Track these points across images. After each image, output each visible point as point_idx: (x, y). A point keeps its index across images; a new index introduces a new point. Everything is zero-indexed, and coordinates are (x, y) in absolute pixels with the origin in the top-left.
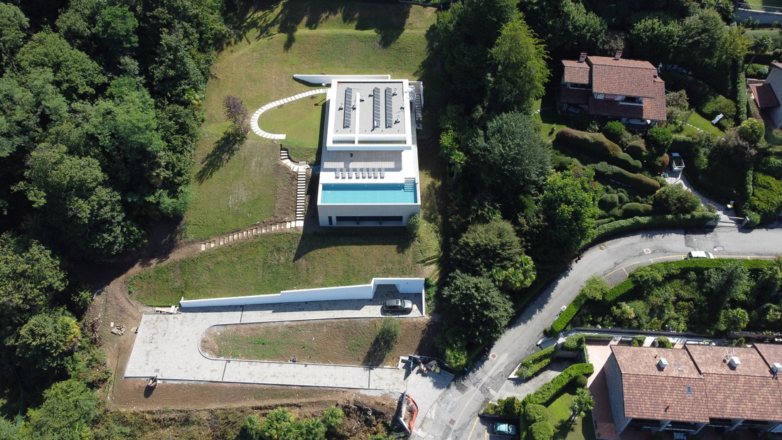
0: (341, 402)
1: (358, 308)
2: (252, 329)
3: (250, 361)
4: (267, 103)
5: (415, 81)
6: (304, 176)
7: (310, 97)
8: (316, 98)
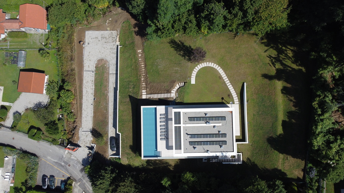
0: (77, 120)
2: (106, 80)
3: (94, 80)
4: (223, 69)
5: (243, 158)
6: (168, 97)
7: (230, 94)
8: (229, 98)
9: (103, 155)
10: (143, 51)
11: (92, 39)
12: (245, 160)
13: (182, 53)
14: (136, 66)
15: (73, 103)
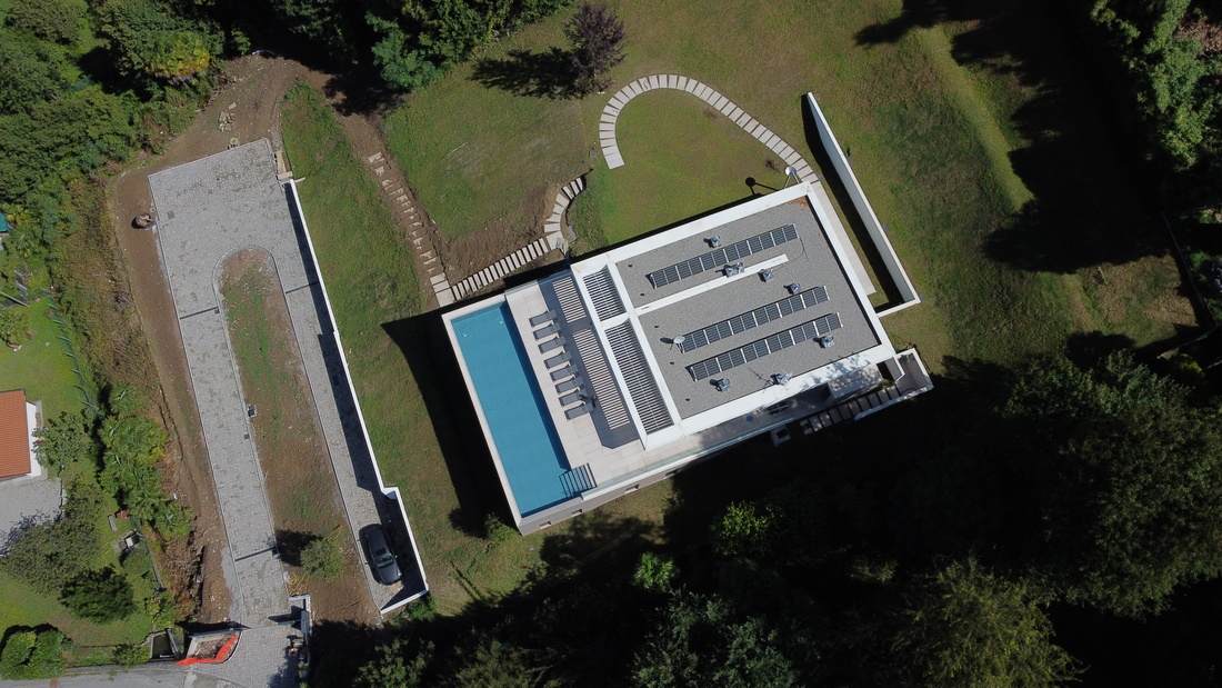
0: (199, 522)
1: (361, 482)
2: (279, 320)
3: (229, 342)
4: (708, 84)
5: (927, 368)
6: (540, 254)
7: (772, 158)
8: (772, 172)
9: (351, 623)
10: (388, 152)
11: (179, 194)
12: (940, 370)
13: (533, 85)
14: (378, 212)
15: (168, 462)
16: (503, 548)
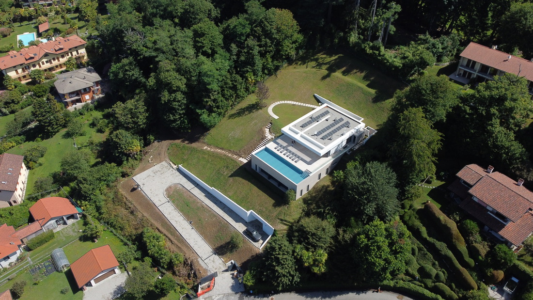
0: (187, 255)
1: (237, 221)
2: (190, 196)
3: (176, 208)
4: (289, 101)
5: (374, 128)
6: (267, 141)
10: (208, 145)
11: (144, 179)
16: (292, 205)
